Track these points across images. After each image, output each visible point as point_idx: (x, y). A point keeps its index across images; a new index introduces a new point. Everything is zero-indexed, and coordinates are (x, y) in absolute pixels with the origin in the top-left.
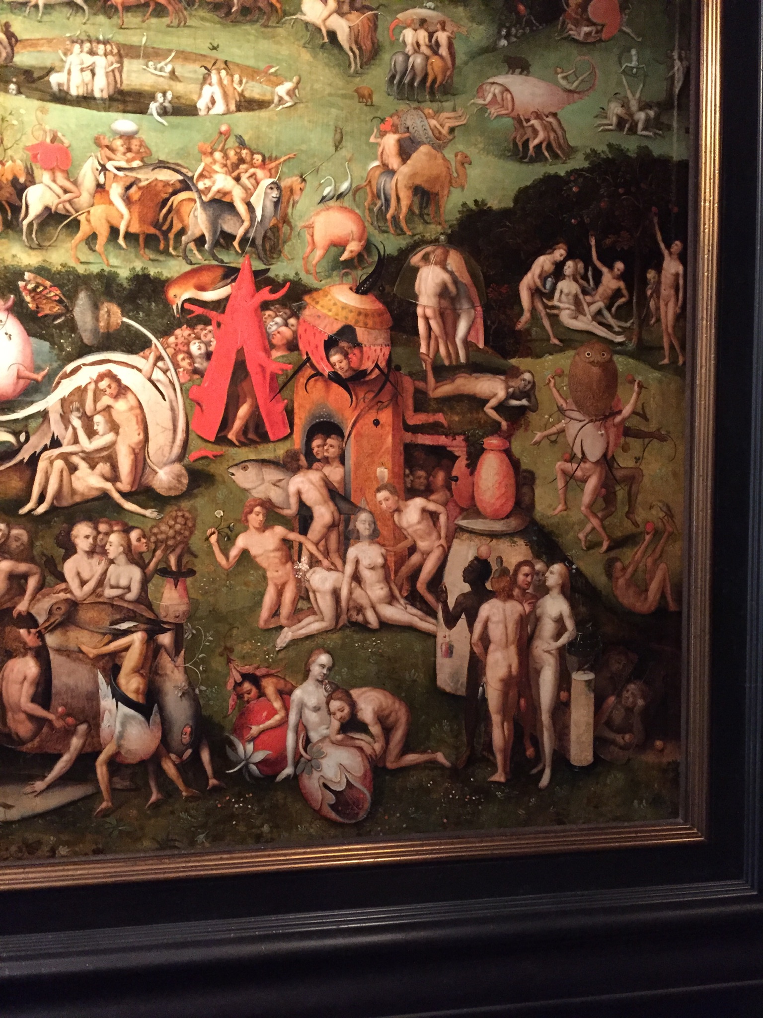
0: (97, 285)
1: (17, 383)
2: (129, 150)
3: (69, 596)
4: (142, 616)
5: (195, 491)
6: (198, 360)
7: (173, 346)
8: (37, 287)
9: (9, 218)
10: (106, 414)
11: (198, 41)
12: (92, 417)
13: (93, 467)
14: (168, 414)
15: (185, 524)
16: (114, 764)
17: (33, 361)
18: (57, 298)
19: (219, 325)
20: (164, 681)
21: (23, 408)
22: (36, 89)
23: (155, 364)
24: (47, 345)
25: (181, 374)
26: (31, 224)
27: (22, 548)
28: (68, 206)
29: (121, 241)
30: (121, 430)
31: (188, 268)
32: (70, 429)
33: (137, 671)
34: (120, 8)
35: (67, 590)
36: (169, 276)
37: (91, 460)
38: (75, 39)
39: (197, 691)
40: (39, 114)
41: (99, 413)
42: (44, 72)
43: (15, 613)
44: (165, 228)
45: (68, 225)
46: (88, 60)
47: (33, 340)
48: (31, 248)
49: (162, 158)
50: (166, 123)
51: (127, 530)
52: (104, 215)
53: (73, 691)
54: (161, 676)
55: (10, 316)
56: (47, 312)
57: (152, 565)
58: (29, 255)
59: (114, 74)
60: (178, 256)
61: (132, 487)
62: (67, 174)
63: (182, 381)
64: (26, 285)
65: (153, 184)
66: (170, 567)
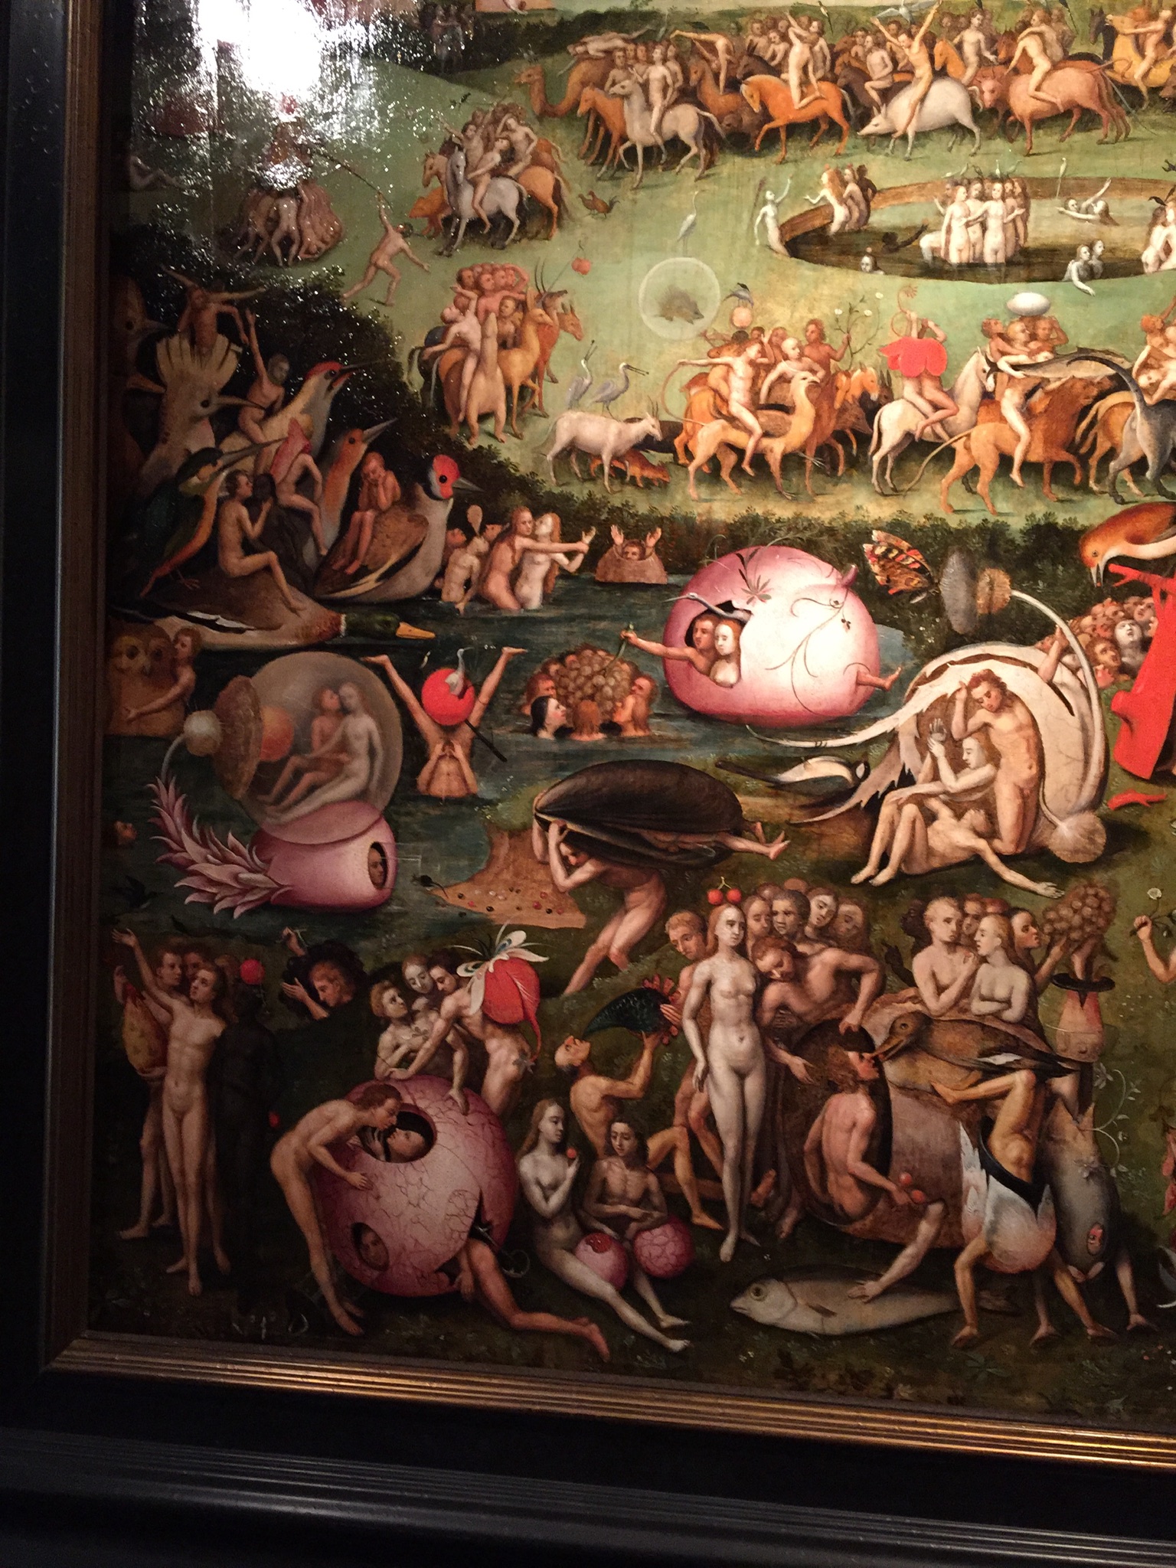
0: (975, 543)
1: (856, 691)
2: (1033, 337)
3: (918, 1007)
4: (1028, 1046)
5: (1116, 856)
6: (1128, 651)
7: (1089, 630)
8: (889, 551)
9: (854, 452)
10: (983, 737)
11: (1147, 160)
12: (961, 740)
13: (959, 816)
14: (1077, 736)
15: (1100, 907)
16: (982, 1268)
17: (879, 659)
18: (917, 566)
19: (1164, 595)
20: (1062, 1150)
21: (862, 728)
22: (900, 261)
23: (1059, 660)
24: (899, 635)
25: (1099, 675)
26: (884, 459)
27: (854, 932)
28: (939, 429)
29: (1015, 476)
30: (1003, 761)
31: (1118, 509)
32: (928, 760)
33: (1018, 1130)
34: (1027, 125)
35: (917, 999)
36: (1087, 524)
37: (957, 804)
38: (958, 179)
39: (1113, 1172)
40: (903, 296)
41: (970, 735)
42: (913, 234)
43: (842, 1028)
44: (1083, 450)
45: (937, 458)
46: (977, 208)
47: (880, 628)
48: (885, 495)
49: (1084, 343)
50: (1091, 291)
51: (1007, 913)
52: (992, 439)
53: (922, 1151)
54: (1056, 1142)
55: (850, 596)
56: (902, 587)
57: (1045, 969)
58: (880, 505)
59: (1014, 227)
60: (1103, 493)
61: (1017, 846)
62: (940, 382)
63: (1101, 684)
64: (874, 548)
65: (1068, 385)
66: (1074, 974)
